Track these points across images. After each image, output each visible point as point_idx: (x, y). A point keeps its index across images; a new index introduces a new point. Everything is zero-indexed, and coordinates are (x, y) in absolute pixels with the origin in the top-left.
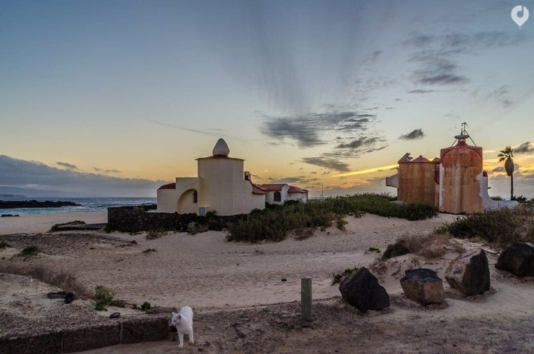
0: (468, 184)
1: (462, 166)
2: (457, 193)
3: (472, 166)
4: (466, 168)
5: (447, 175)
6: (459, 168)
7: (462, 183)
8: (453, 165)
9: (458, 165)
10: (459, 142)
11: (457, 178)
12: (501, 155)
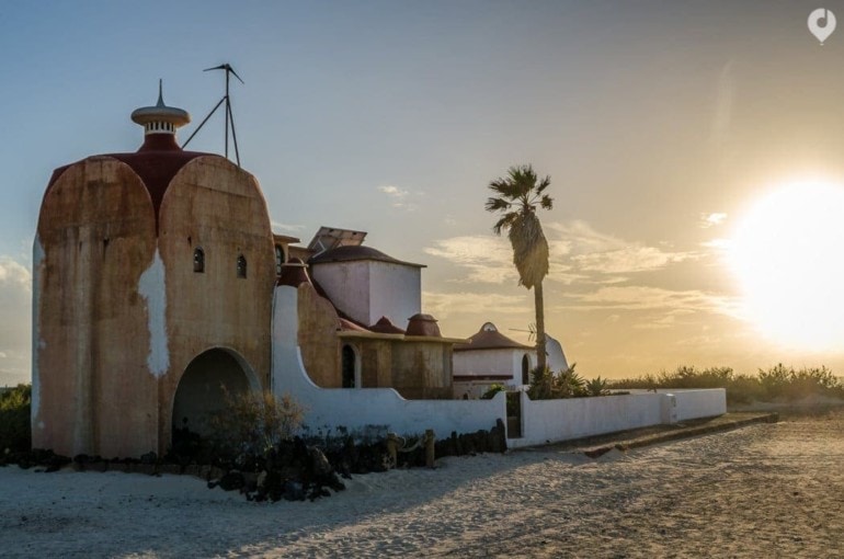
0: (114, 315)
1: (95, 238)
2: (81, 358)
3: (124, 234)
4: (106, 243)
5: (54, 278)
6: (86, 248)
7: (96, 314)
8: (70, 233)
9: (85, 232)
10: (148, 137)
11: (81, 292)
12: (498, 204)
